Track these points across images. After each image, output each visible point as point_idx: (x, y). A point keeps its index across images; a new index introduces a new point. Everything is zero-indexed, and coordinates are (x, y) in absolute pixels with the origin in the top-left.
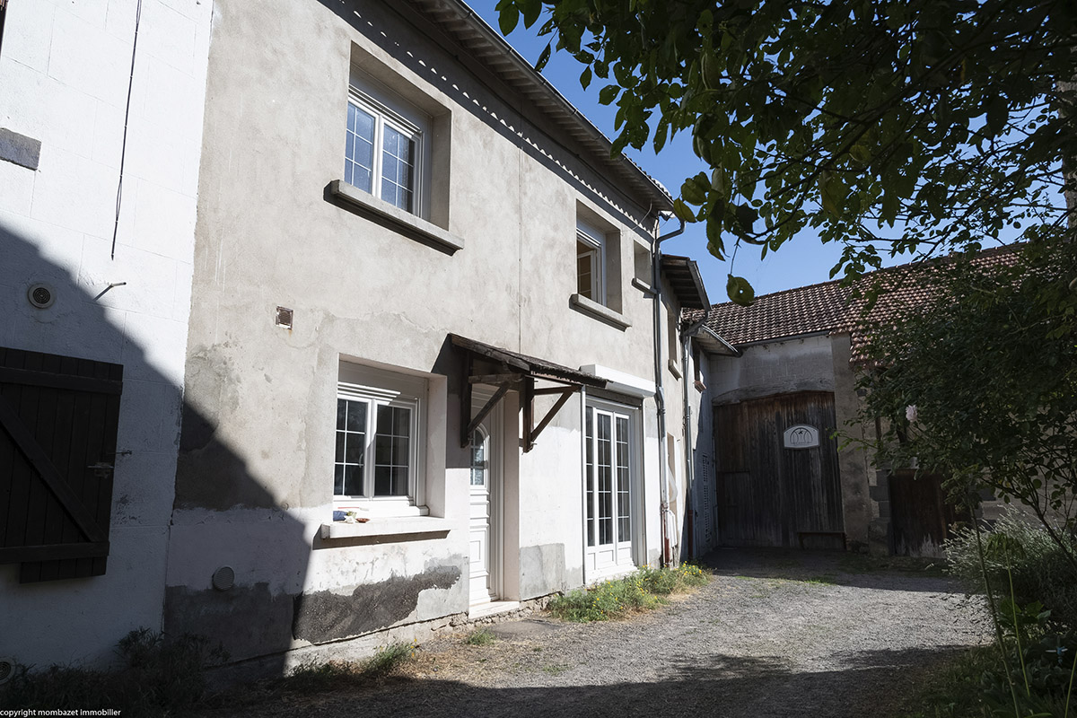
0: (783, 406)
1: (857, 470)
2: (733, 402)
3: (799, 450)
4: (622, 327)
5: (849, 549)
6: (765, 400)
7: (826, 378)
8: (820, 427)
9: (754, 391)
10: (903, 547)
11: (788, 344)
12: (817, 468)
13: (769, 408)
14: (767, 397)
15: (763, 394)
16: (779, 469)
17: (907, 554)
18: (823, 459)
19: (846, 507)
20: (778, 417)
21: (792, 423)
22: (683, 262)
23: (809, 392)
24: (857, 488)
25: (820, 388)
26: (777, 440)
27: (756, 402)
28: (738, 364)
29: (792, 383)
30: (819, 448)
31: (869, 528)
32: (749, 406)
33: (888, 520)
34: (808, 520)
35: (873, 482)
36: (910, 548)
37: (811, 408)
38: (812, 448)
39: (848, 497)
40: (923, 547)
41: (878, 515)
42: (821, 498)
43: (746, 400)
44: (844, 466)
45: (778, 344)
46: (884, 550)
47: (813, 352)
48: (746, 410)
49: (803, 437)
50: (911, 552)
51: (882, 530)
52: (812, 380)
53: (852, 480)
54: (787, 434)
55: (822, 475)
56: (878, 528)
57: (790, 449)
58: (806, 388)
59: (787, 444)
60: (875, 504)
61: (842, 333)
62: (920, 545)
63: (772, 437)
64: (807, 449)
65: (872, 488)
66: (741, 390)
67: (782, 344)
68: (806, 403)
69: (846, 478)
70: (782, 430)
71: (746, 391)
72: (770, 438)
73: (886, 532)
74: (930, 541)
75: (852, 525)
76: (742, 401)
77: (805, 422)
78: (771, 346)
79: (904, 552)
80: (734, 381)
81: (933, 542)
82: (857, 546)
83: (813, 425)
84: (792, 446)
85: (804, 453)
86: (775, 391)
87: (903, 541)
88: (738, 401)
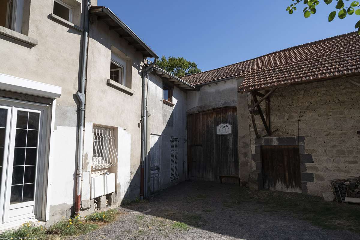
0: (217, 114)
1: (246, 145)
2: (195, 112)
3: (223, 135)
4: (30, 45)
5: (241, 185)
6: (209, 111)
7: (234, 100)
8: (233, 124)
9: (204, 107)
10: (267, 185)
11: (219, 84)
12: (231, 144)
13: (211, 115)
14: (210, 110)
15: (208, 109)
16: (214, 144)
17: (269, 189)
18: (233, 140)
19: (241, 164)
20: (215, 119)
21: (221, 122)
22: (100, 10)
23: (228, 107)
24: (246, 155)
25: (233, 105)
26: (214, 131)
27: (205, 112)
28: (197, 94)
29: (220, 103)
30: (232, 134)
31: (249, 175)
32: (203, 115)
33: (259, 171)
34: (226, 169)
35: (253, 152)
36: (270, 186)
37: (229, 115)
38: (229, 134)
39: (241, 159)
40: (277, 185)
41: (255, 169)
42: (232, 159)
43: (201, 112)
44: (240, 144)
45: (215, 84)
46: (256, 187)
47: (230, 87)
48: (201, 116)
49: (225, 129)
50: (271, 187)
51: (255, 177)
52: (229, 101)
53: (244, 151)
54: (218, 128)
55: (233, 147)
56: (253, 176)
57: (219, 135)
58: (226, 105)
59: (218, 133)
60: (254, 163)
61: (242, 76)
62: (275, 184)
63: (212, 129)
64: (227, 135)
65: (253, 155)
66: (199, 107)
67: (217, 84)
68: (227, 113)
69: (241, 150)
70: (216, 125)
71: (200, 107)
72: (211, 129)
73: (257, 178)
74: (280, 182)
75: (243, 173)
76: (199, 112)
77: (226, 122)
78: (212, 85)
79: (267, 187)
80: (195, 103)
81: (281, 183)
82: (245, 184)
83: (229, 123)
84: (220, 133)
85: (225, 136)
86: (213, 107)
87: (267, 182)
88: (197, 112)
